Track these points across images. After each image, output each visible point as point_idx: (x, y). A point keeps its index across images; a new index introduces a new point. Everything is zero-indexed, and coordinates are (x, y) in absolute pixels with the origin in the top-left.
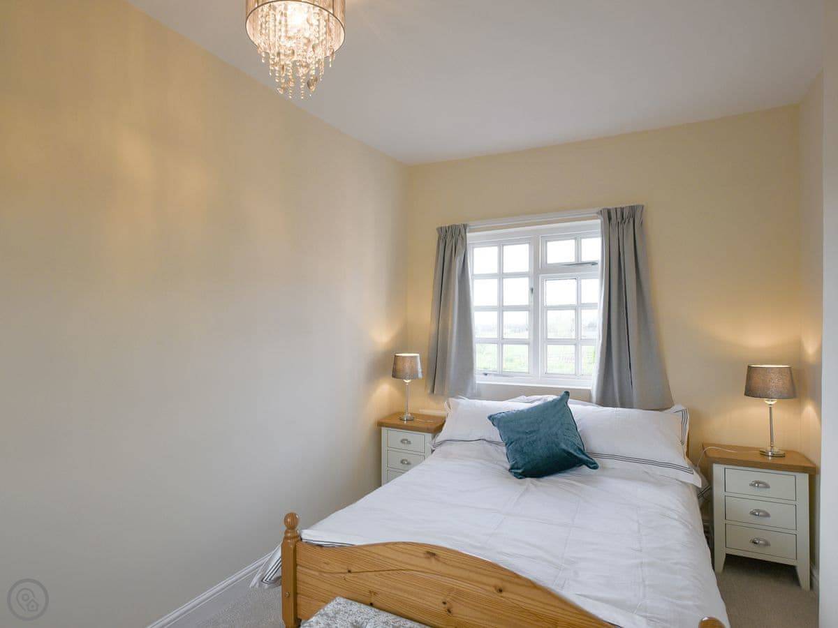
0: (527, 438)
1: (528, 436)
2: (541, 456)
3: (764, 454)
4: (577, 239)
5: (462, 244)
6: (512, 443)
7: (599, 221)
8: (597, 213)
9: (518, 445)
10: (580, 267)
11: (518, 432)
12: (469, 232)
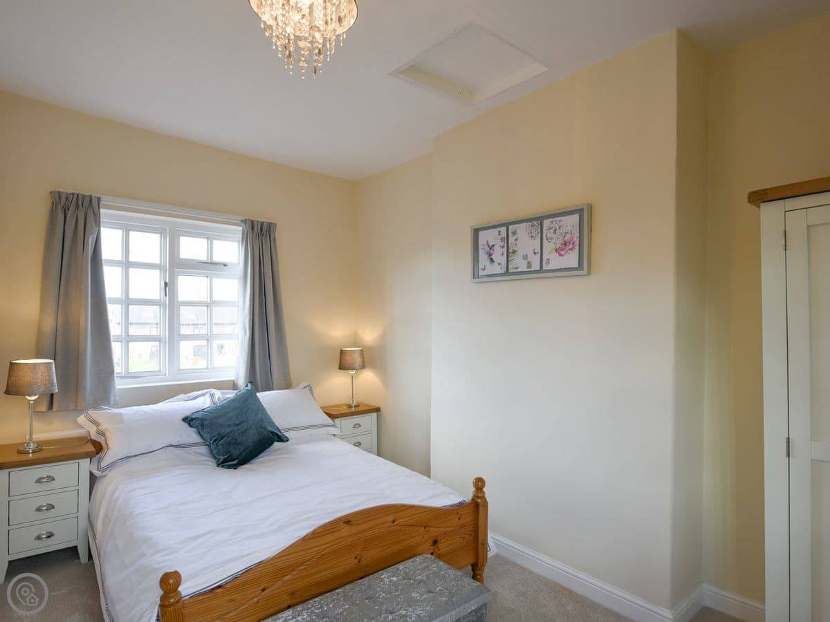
0: (239, 429)
1: (240, 427)
2: (254, 442)
3: (350, 406)
4: (210, 238)
5: (95, 221)
6: (223, 437)
7: (240, 228)
8: (242, 221)
9: (230, 438)
10: (211, 266)
11: (229, 426)
12: (103, 208)
